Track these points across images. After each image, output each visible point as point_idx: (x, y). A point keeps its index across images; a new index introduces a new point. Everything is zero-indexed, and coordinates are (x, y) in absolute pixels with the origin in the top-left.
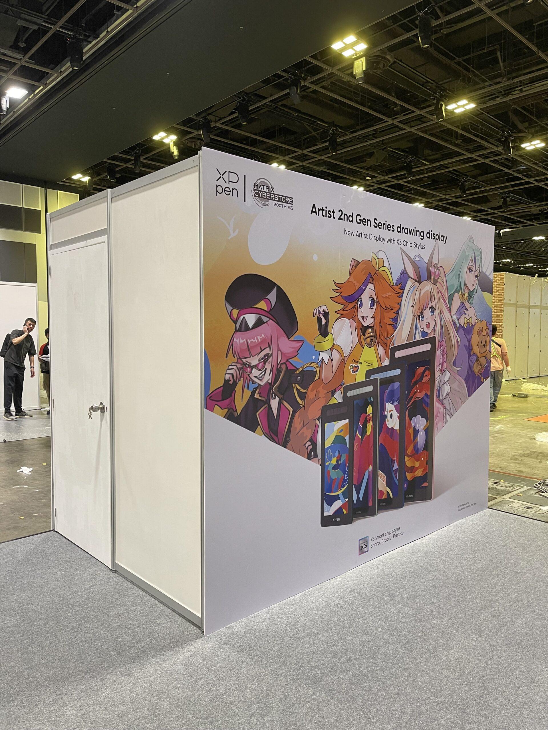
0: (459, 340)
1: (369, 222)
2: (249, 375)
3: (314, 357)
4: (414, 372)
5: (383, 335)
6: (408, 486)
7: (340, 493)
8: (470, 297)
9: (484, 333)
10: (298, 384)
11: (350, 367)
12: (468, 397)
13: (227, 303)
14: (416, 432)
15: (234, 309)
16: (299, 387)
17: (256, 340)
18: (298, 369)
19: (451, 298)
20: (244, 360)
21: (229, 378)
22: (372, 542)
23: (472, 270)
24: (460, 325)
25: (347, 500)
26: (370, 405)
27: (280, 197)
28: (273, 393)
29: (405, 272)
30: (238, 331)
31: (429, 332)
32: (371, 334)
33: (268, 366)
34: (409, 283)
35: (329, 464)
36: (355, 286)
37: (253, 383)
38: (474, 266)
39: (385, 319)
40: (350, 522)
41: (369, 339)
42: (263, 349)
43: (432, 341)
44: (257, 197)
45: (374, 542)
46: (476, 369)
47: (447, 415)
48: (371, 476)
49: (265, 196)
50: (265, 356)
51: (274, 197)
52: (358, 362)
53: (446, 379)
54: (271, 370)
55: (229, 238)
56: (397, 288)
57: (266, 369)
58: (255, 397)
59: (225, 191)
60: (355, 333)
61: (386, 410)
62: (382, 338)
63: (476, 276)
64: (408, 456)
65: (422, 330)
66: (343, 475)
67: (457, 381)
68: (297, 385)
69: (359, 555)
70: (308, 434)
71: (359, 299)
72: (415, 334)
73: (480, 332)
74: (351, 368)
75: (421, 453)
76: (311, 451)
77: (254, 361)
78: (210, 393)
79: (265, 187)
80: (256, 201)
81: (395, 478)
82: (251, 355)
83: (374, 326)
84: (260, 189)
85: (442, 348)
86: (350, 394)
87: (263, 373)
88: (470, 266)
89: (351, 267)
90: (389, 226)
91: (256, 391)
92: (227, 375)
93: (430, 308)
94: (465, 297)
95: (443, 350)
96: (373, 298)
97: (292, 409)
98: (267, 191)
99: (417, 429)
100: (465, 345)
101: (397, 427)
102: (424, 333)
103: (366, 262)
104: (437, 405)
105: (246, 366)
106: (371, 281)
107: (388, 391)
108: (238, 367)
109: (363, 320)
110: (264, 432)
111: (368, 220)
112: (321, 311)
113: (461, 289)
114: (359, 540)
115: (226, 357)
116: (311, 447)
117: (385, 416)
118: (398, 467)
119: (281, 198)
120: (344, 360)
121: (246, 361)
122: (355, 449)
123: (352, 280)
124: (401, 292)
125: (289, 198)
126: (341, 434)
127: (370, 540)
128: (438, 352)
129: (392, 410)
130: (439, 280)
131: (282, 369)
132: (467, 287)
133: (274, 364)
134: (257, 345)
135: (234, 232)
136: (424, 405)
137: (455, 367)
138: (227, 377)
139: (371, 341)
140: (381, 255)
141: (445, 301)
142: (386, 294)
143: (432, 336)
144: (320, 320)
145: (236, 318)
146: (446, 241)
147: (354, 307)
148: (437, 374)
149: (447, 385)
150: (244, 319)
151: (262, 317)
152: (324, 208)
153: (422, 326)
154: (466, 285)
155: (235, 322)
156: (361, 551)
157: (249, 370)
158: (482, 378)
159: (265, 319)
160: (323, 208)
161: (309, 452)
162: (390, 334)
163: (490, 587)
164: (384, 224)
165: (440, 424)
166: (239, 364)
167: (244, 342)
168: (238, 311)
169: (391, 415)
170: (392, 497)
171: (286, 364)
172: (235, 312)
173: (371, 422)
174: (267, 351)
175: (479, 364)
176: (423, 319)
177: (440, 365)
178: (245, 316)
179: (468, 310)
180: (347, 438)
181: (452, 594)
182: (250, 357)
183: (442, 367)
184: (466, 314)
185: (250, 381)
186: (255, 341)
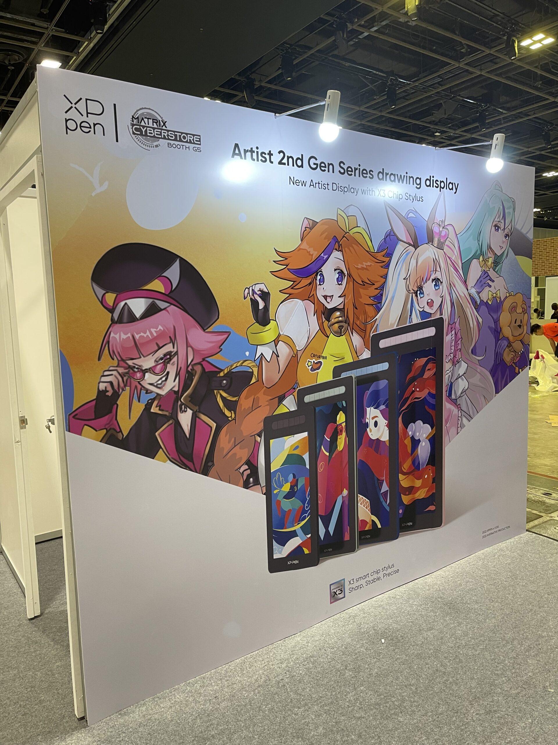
0: (480, 320)
1: (331, 167)
2: (139, 382)
3: (247, 354)
4: (411, 365)
5: (358, 319)
6: (404, 513)
7: (297, 527)
8: (497, 263)
9: (520, 310)
10: (223, 390)
11: (307, 363)
12: (496, 393)
13: (95, 286)
14: (415, 443)
15: (107, 292)
16: (224, 395)
17: (148, 333)
18: (222, 370)
19: (466, 266)
20: (130, 363)
21: (106, 388)
22: (351, 586)
23: (499, 227)
24: (482, 301)
25: (310, 535)
26: (341, 412)
27: (178, 134)
28: (182, 404)
29: (392, 234)
30: (116, 323)
31: (432, 312)
32: (340, 319)
33: (172, 369)
34: (400, 248)
35: (279, 492)
36: (310, 254)
37: (146, 393)
38: (503, 221)
39: (361, 298)
40: (315, 563)
41: (336, 326)
42: (161, 346)
43: (438, 324)
44: (138, 134)
45: (353, 586)
46: (508, 357)
47: (464, 419)
48: (347, 502)
49: (152, 133)
50: (165, 355)
51: (168, 135)
52: (319, 357)
53: (461, 372)
54: (178, 374)
55: (93, 194)
56: (380, 256)
57: (168, 373)
58: (152, 411)
59: (81, 127)
60: (314, 319)
61: (368, 416)
62: (358, 323)
63: (506, 236)
64: (404, 474)
65: (421, 310)
66: (302, 505)
67: (478, 374)
68: (221, 392)
69: (331, 603)
70: (244, 454)
71: (317, 271)
72: (411, 316)
73: (513, 309)
74: (310, 364)
75: (423, 469)
76: (249, 477)
77: (147, 363)
78: (74, 410)
79: (151, 121)
80: (136, 140)
81: (384, 503)
82: (141, 355)
83: (344, 308)
84: (143, 123)
85: (453, 332)
86: (308, 399)
87: (164, 379)
88: (497, 222)
89: (303, 229)
90: (365, 172)
91: (152, 404)
92: (101, 384)
93: (433, 280)
94: (490, 263)
95: (456, 334)
96: (341, 270)
97: (215, 425)
98: (155, 126)
99: (417, 438)
100: (489, 327)
101: (385, 437)
102: (424, 314)
103: (328, 222)
104: (447, 406)
105: (134, 371)
106: (337, 246)
107: (369, 392)
108: (120, 372)
109: (326, 300)
110: (170, 457)
111: (329, 165)
112: (256, 290)
113: (482, 254)
114: (330, 585)
115: (99, 359)
116: (249, 472)
117: (367, 425)
118: (388, 489)
119: (180, 136)
120: (297, 355)
121: (134, 364)
122: (320, 470)
123: (305, 246)
124: (387, 261)
125: (194, 135)
126: (296, 452)
127: (347, 583)
128: (448, 339)
129: (377, 417)
130: (447, 243)
131: (196, 372)
132: (493, 251)
133: (182, 365)
134: (150, 341)
135: (101, 184)
136: (426, 407)
137: (476, 355)
138: (102, 386)
139: (340, 327)
140: (351, 211)
141: (456, 270)
142: (363, 264)
143: (438, 316)
144: (254, 303)
145: (111, 304)
146: (456, 189)
147: (310, 284)
148: (447, 366)
149: (463, 380)
150: (126, 306)
151: (157, 302)
152: (255, 149)
153: (422, 304)
154: (491, 248)
155: (112, 310)
156: (334, 597)
157: (138, 375)
158: (517, 368)
159: (162, 304)
160: (252, 148)
161: (245, 478)
162: (371, 318)
163: (496, 661)
164: (356, 169)
165: (453, 430)
166: (123, 369)
167: (129, 337)
168: (115, 295)
169: (376, 424)
170: (379, 526)
171: (202, 365)
172: (110, 298)
173: (344, 434)
174: (169, 348)
175: (513, 350)
176: (422, 296)
177: (452, 355)
178: (129, 302)
179: (493, 281)
180: (306, 457)
181: (440, 671)
182: (140, 357)
183: (455, 357)
184: (490, 286)
185: (141, 389)
186: (148, 336)
